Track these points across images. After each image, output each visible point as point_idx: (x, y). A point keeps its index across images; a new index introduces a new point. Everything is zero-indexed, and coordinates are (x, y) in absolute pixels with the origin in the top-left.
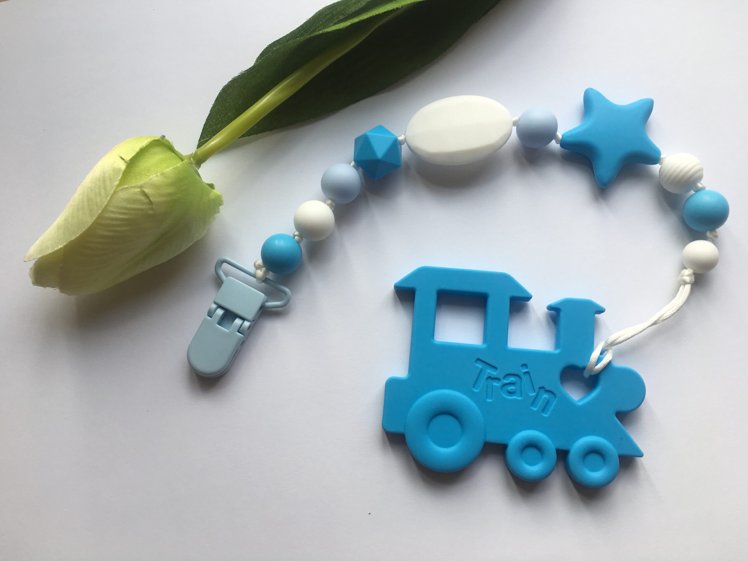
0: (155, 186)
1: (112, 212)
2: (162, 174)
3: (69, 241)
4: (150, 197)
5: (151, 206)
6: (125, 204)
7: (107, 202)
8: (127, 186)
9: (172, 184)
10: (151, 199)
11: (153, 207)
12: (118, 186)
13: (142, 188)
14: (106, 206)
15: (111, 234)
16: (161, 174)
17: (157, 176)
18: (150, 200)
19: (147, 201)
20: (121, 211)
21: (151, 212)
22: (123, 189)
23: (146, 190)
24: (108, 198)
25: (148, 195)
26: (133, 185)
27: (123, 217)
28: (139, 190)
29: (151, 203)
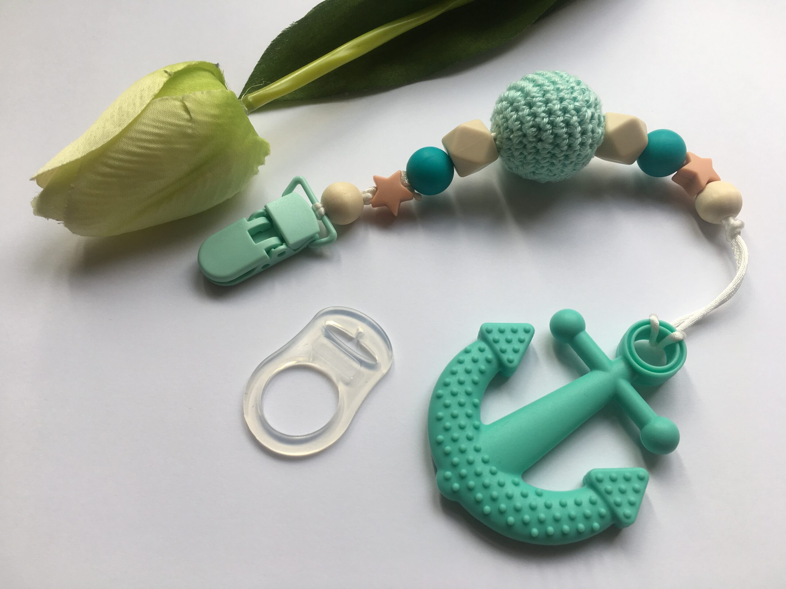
0: (199, 103)
1: (144, 124)
2: (209, 92)
3: (88, 153)
4: (191, 113)
5: (190, 124)
6: (162, 118)
7: (140, 112)
8: (167, 97)
9: (218, 106)
10: (192, 115)
11: (193, 125)
12: (156, 96)
13: (184, 101)
14: (139, 116)
15: (138, 150)
16: (207, 92)
17: (202, 93)
18: (190, 115)
19: (187, 116)
20: (155, 124)
21: (190, 131)
22: (162, 100)
23: (188, 104)
24: (143, 108)
25: (190, 110)
26: (174, 97)
27: (156, 131)
28: (180, 104)
29: (191, 120)
